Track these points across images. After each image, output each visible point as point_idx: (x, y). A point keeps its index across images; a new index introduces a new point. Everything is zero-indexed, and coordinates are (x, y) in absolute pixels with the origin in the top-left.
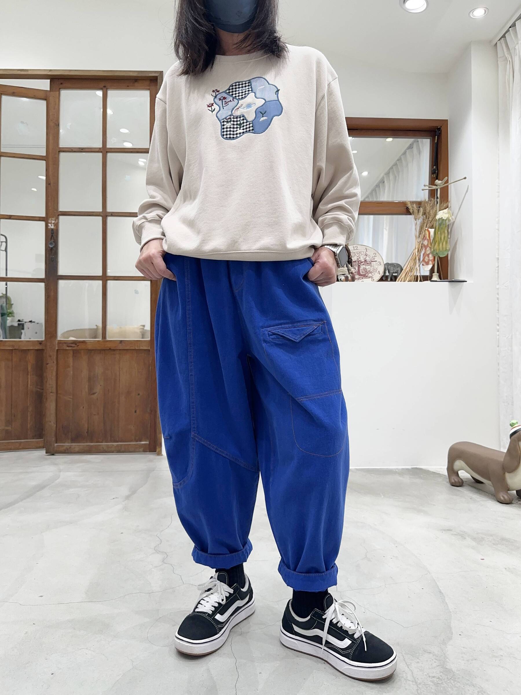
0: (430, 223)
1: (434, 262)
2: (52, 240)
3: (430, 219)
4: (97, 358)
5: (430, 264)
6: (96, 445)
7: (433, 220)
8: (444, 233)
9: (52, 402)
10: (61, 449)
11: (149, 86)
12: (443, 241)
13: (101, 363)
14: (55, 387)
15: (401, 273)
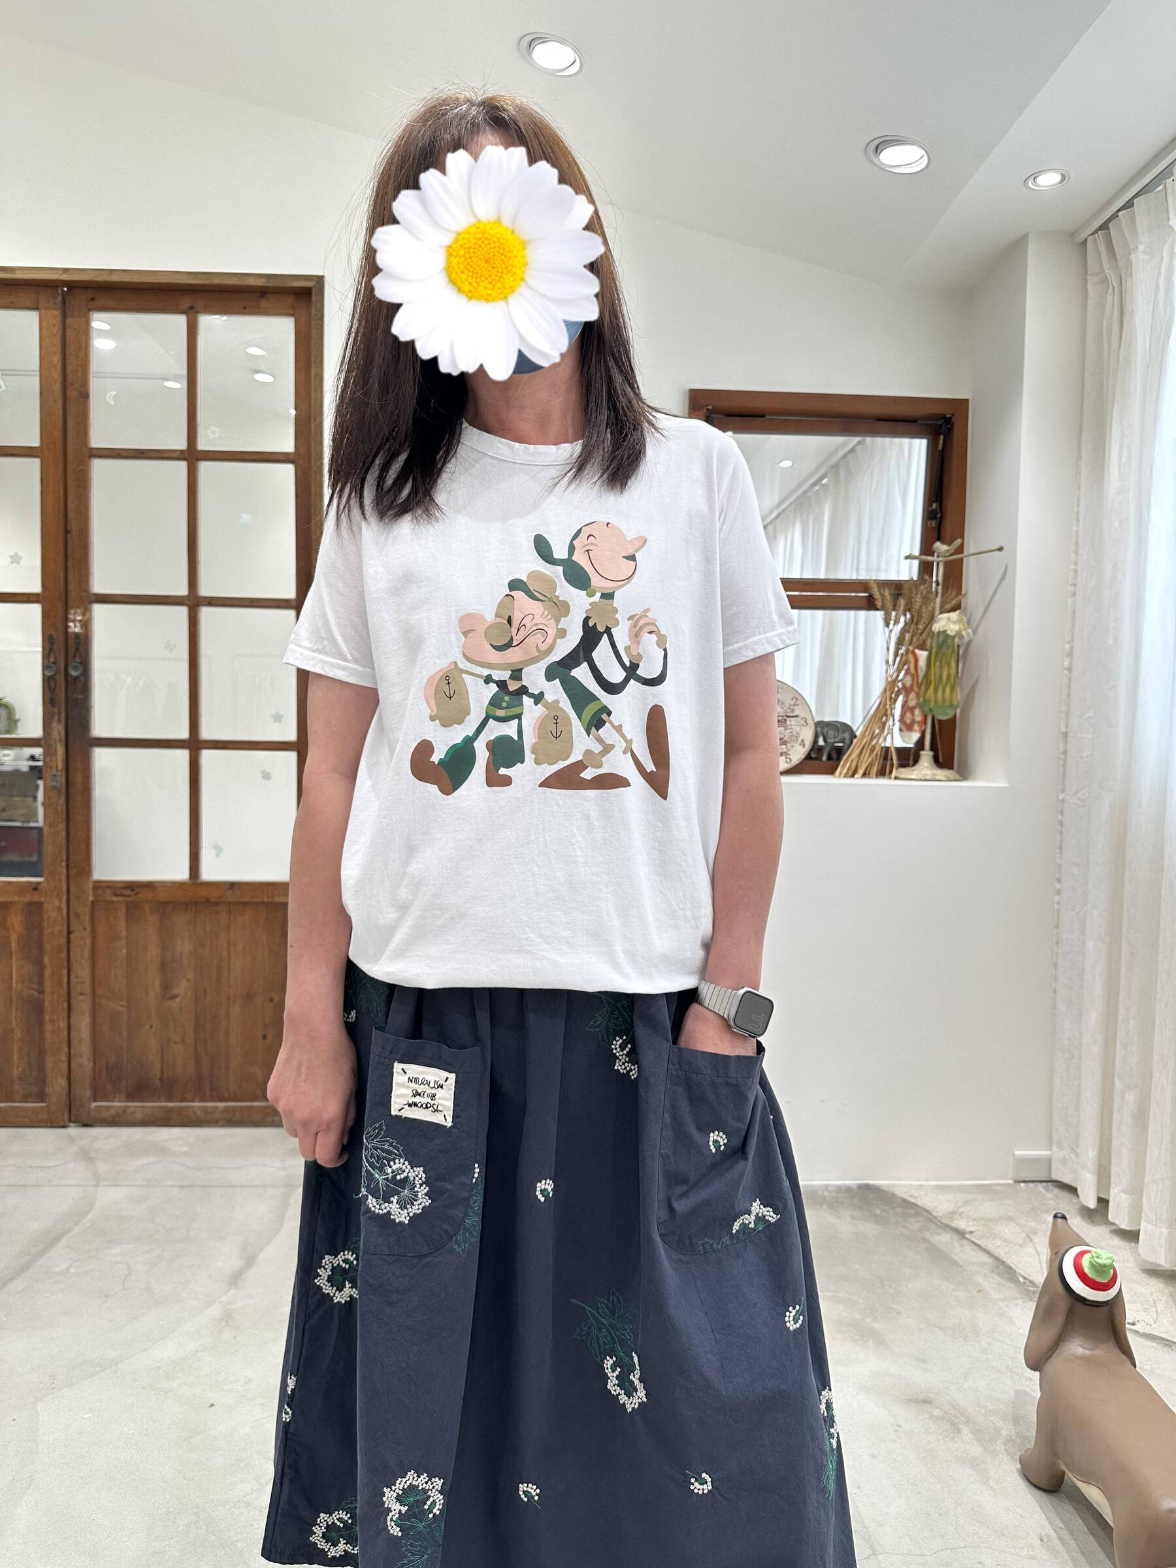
0: (920, 636)
1: (923, 727)
2: (77, 660)
3: (921, 627)
4: (180, 921)
5: (915, 731)
6: (180, 1108)
7: (927, 630)
8: (949, 664)
9: (83, 1014)
10: (105, 1114)
11: (293, 308)
12: (944, 684)
13: (189, 930)
14: (88, 983)
15: (851, 744)
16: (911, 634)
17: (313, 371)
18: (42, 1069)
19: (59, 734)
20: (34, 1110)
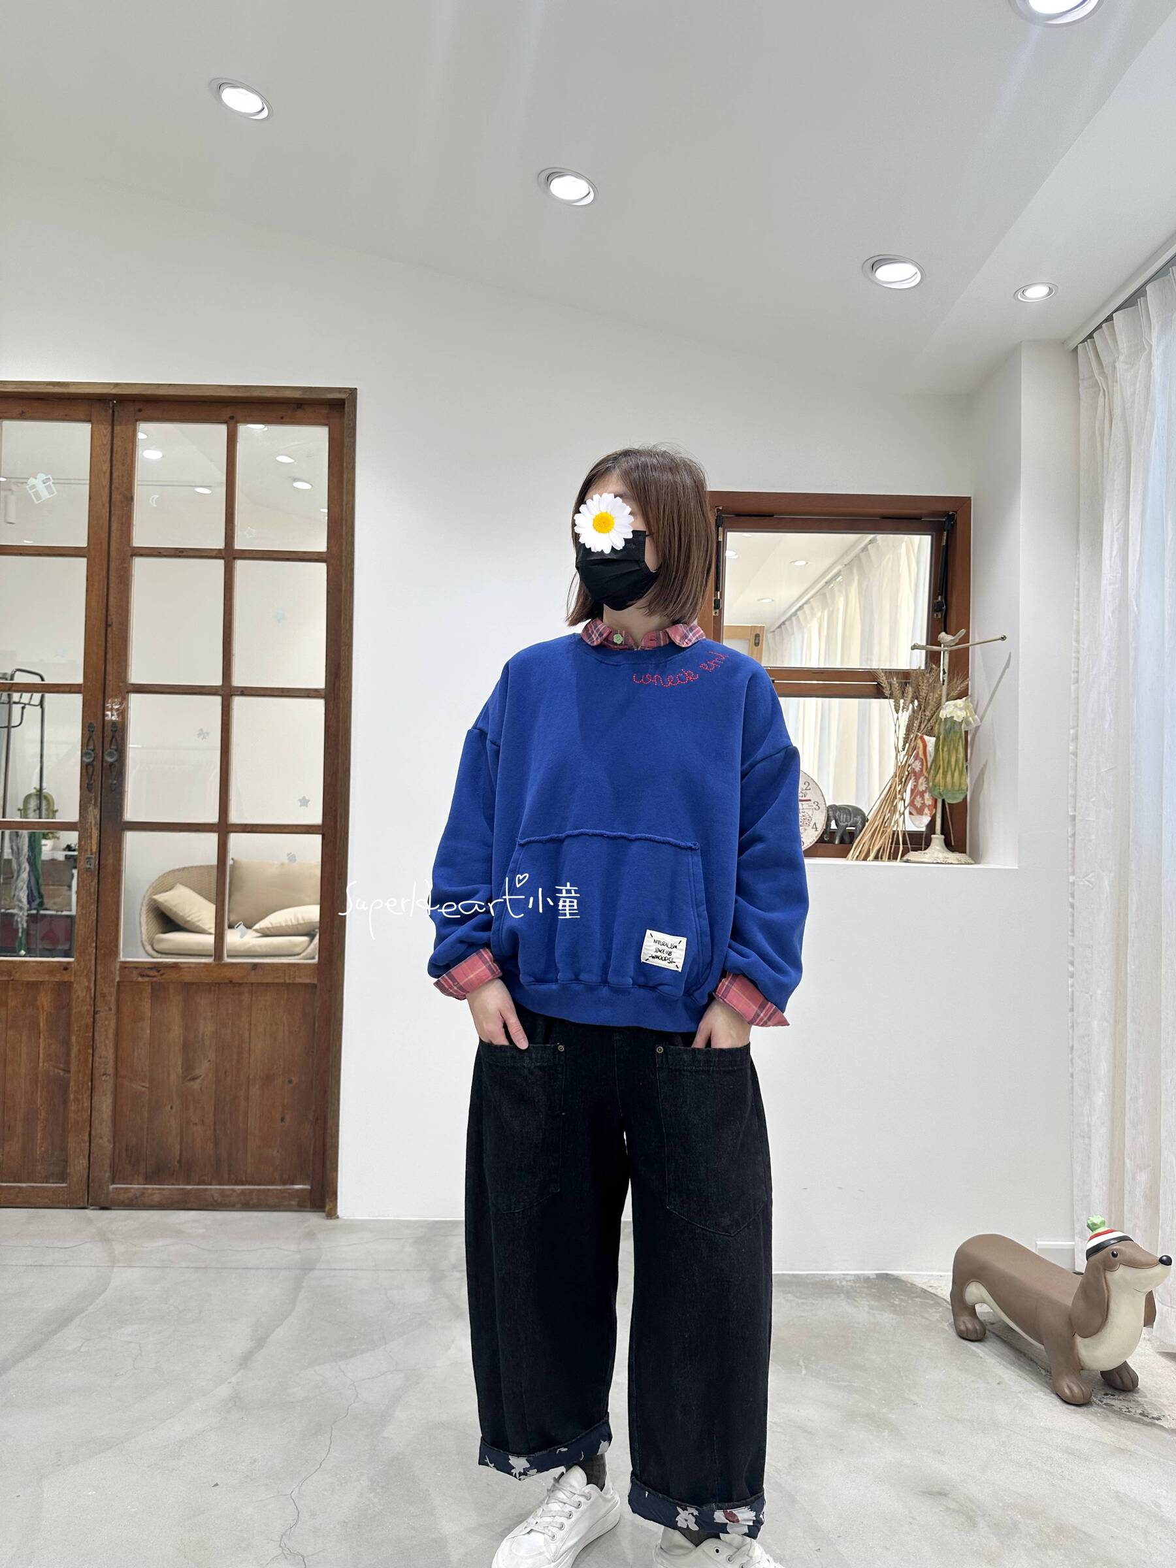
0: (928, 723)
1: (934, 810)
2: (113, 747)
3: (928, 713)
4: (203, 1001)
5: (926, 814)
6: (196, 1190)
7: (934, 717)
8: (957, 751)
9: (106, 1094)
10: (122, 1197)
11: (328, 418)
12: (953, 769)
13: (212, 1011)
14: (111, 1063)
15: (863, 827)
16: (919, 720)
17: (345, 476)
18: (64, 1149)
19: (95, 818)
20: (54, 1190)
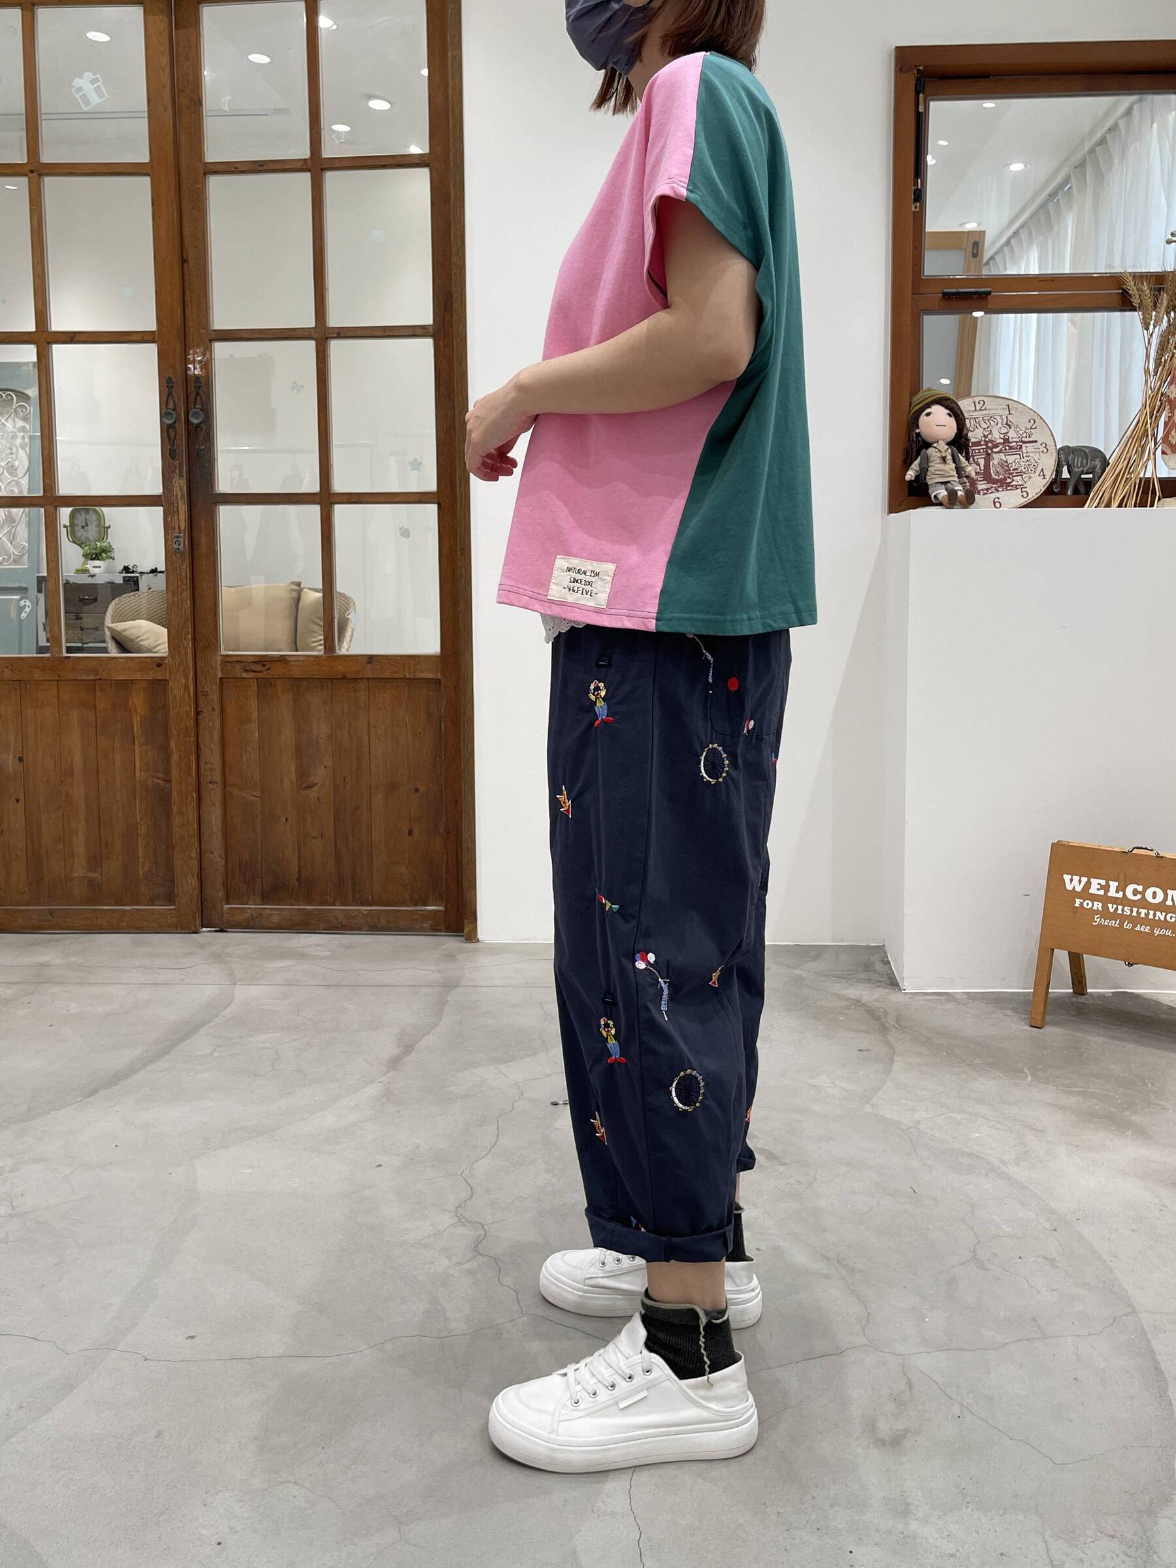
2: (198, 406)
4: (315, 699)
6: (318, 910)
9: (213, 805)
10: (238, 918)
13: (325, 711)
14: (218, 770)
15: (1102, 474)
18: (170, 868)
19: (181, 490)
20: (162, 913)
